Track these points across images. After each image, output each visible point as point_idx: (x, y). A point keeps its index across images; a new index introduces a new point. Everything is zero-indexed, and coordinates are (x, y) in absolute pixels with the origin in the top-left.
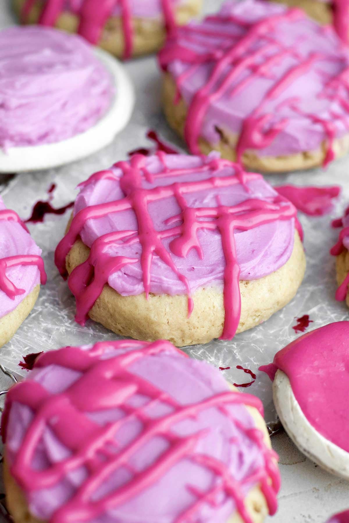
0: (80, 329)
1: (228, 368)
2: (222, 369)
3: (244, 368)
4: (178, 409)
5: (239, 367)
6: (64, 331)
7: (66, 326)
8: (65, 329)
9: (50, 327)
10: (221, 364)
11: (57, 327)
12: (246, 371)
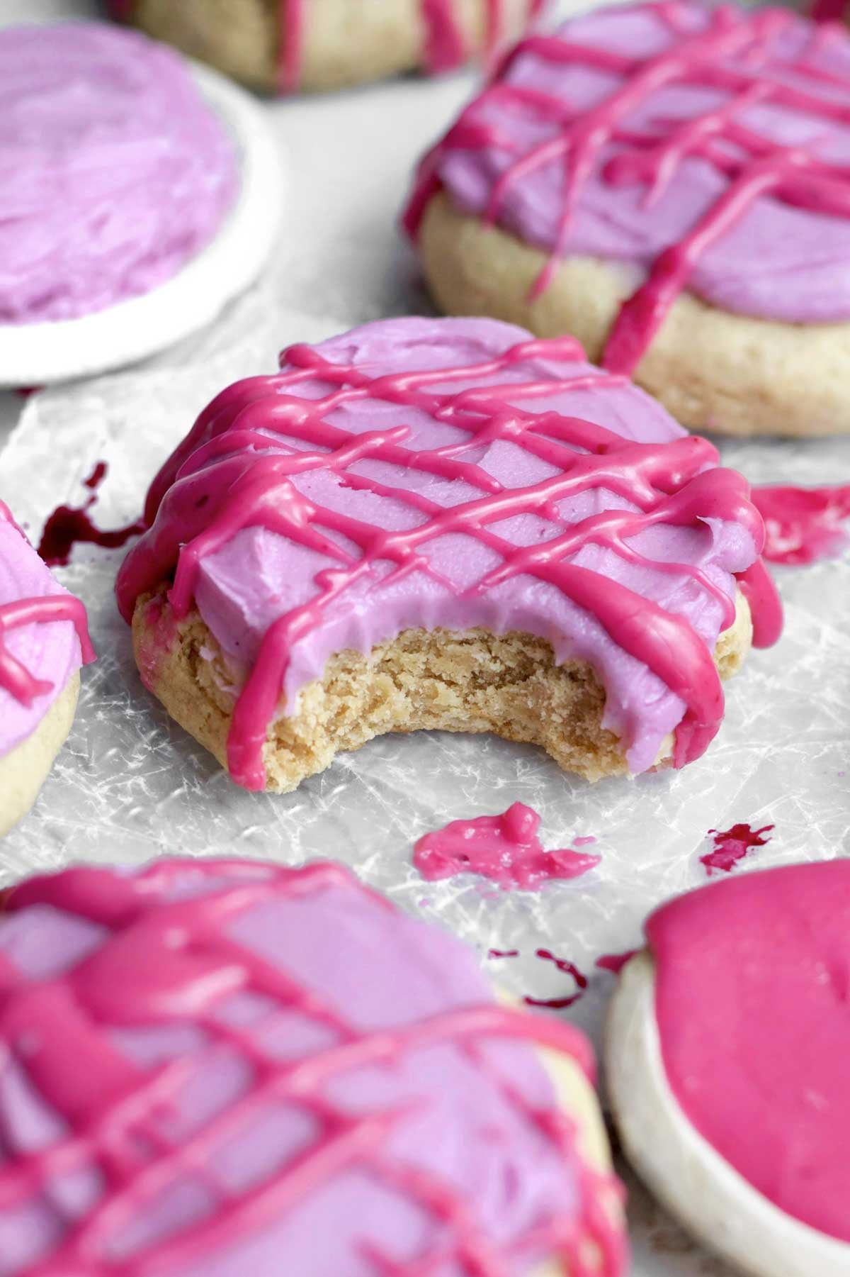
0: (137, 833)
1: (514, 954)
2: (497, 954)
3: (558, 955)
4: (348, 1036)
5: (543, 954)
6: (95, 836)
7: (102, 824)
8: (99, 832)
9: (63, 824)
10: (494, 941)
11: (77, 826)
12: (560, 964)
